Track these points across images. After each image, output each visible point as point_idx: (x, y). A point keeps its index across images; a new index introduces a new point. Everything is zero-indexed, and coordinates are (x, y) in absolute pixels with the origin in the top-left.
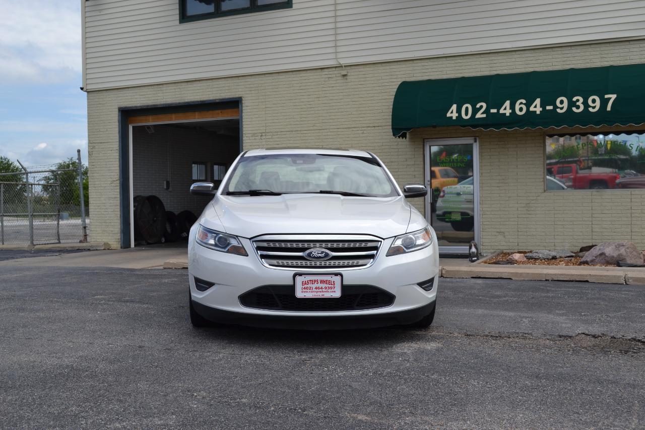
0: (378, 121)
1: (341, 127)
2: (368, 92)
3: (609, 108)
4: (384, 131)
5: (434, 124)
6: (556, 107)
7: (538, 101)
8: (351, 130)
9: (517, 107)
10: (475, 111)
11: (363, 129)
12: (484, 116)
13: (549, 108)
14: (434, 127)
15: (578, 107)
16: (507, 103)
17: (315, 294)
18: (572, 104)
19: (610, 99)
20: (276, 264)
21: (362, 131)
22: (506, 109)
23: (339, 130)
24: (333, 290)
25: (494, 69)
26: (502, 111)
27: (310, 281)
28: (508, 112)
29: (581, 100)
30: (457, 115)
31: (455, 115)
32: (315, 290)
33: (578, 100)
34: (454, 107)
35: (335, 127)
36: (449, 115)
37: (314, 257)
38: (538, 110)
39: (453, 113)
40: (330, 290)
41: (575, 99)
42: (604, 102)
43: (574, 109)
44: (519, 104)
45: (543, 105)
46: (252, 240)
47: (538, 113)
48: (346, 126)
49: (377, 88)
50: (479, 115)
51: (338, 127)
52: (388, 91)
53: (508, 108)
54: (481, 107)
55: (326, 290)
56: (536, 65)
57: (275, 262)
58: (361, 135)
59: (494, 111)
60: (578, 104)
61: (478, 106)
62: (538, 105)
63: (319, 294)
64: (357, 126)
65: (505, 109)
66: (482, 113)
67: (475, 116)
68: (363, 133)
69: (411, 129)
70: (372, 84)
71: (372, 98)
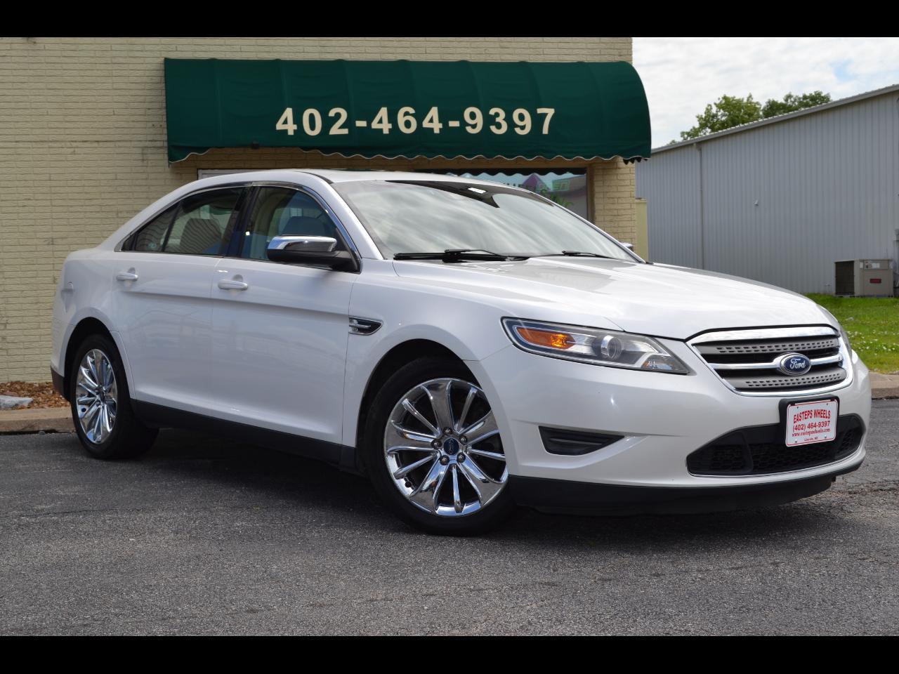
0: (105, 131)
1: (24, 138)
2: (82, 73)
3: (545, 131)
4: (118, 151)
5: (255, 142)
6: (464, 124)
7: (434, 112)
8: (46, 145)
9: (401, 120)
10: (328, 122)
11: (74, 144)
12: (345, 131)
13: (454, 124)
14: (255, 147)
15: (499, 126)
16: (383, 112)
17: (807, 437)
18: (489, 120)
19: (545, 115)
20: (747, 386)
21: (72, 150)
22: (382, 122)
23: (20, 145)
24: (827, 428)
25: (328, 50)
26: (375, 125)
27: (803, 413)
28: (386, 127)
29: (502, 114)
30: (295, 127)
31: (291, 128)
32: (807, 430)
33: (497, 115)
34: (288, 113)
35: (11, 138)
36: (279, 126)
37: (795, 370)
38: (437, 127)
39: (286, 123)
40: (824, 428)
41: (492, 112)
42: (538, 120)
43: (493, 128)
44: (403, 115)
45: (443, 118)
46: (689, 343)
47: (437, 131)
48: (35, 138)
49: (103, 67)
50: (335, 130)
51: (17, 138)
52: (125, 73)
53: (385, 120)
54: (338, 116)
55: (819, 429)
56: (399, 50)
57: (742, 382)
58: (70, 158)
59: (361, 124)
60: (498, 120)
61: (332, 113)
62: (436, 119)
63: (813, 436)
64: (61, 138)
65: (380, 122)
66: (341, 127)
67: (329, 131)
68: (74, 153)
69: (208, 148)
70: (92, 57)
71: (92, 86)
